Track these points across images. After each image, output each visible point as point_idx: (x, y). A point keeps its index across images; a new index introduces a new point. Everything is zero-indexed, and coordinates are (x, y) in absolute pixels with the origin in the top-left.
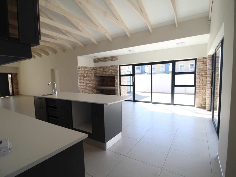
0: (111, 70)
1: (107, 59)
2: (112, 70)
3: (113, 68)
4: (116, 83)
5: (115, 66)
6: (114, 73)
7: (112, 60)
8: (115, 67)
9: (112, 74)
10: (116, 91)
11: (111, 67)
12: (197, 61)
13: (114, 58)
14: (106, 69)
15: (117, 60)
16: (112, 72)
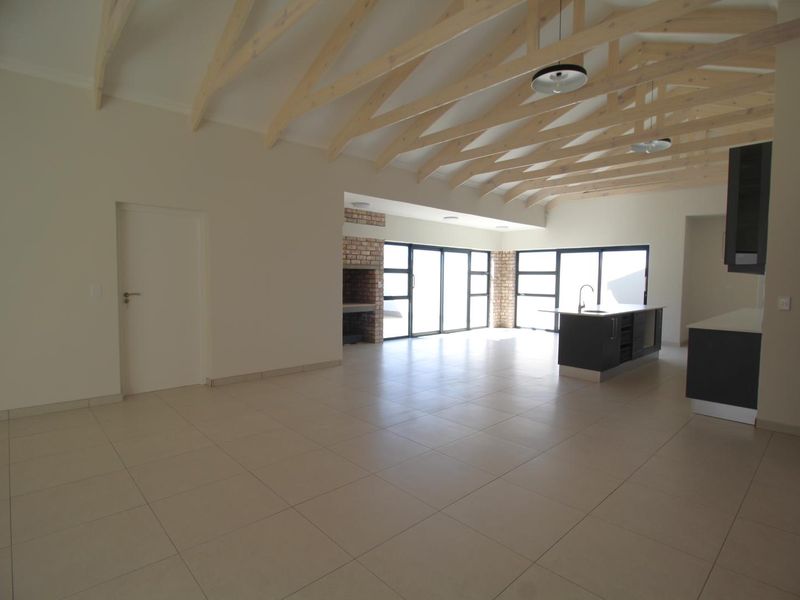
0: (364, 253)
1: (356, 216)
2: (368, 253)
3: (371, 246)
4: (377, 290)
5: (376, 241)
6: (373, 263)
7: (369, 223)
8: (376, 244)
9: (367, 265)
10: (377, 316)
11: (365, 244)
12: (492, 255)
13: (377, 219)
14: (349, 247)
15: (384, 226)
16: (369, 258)
